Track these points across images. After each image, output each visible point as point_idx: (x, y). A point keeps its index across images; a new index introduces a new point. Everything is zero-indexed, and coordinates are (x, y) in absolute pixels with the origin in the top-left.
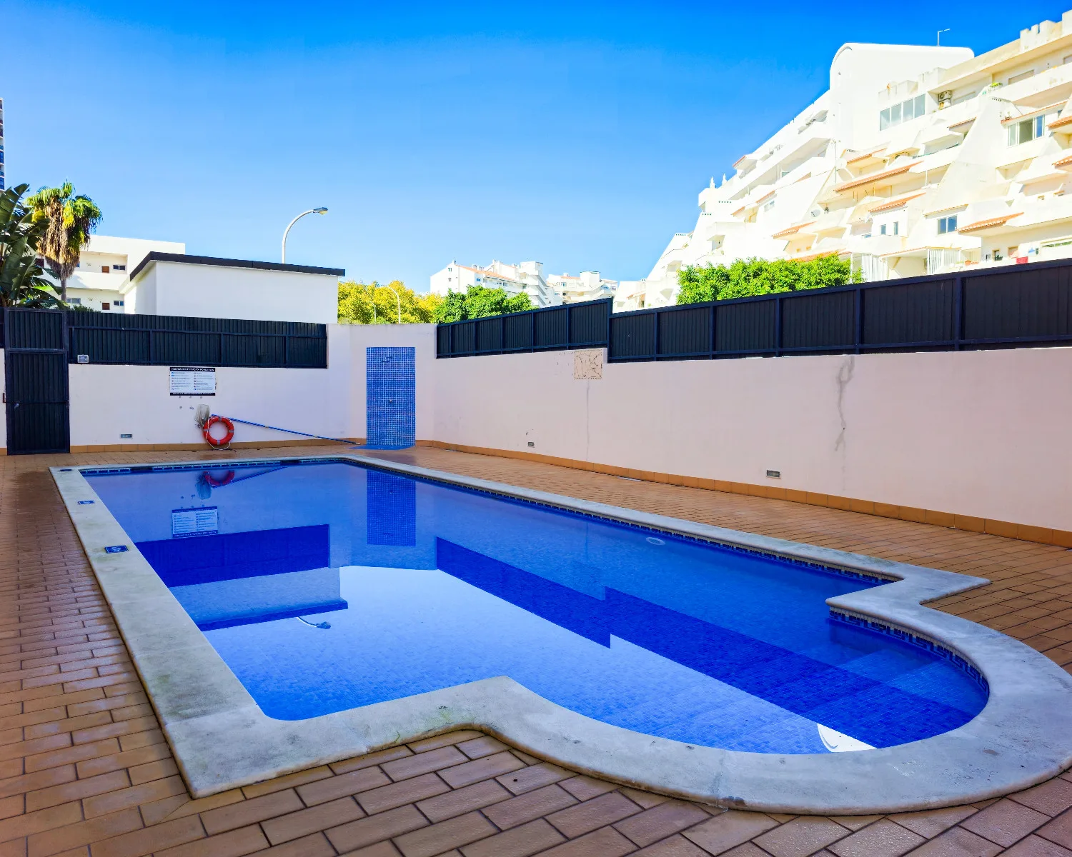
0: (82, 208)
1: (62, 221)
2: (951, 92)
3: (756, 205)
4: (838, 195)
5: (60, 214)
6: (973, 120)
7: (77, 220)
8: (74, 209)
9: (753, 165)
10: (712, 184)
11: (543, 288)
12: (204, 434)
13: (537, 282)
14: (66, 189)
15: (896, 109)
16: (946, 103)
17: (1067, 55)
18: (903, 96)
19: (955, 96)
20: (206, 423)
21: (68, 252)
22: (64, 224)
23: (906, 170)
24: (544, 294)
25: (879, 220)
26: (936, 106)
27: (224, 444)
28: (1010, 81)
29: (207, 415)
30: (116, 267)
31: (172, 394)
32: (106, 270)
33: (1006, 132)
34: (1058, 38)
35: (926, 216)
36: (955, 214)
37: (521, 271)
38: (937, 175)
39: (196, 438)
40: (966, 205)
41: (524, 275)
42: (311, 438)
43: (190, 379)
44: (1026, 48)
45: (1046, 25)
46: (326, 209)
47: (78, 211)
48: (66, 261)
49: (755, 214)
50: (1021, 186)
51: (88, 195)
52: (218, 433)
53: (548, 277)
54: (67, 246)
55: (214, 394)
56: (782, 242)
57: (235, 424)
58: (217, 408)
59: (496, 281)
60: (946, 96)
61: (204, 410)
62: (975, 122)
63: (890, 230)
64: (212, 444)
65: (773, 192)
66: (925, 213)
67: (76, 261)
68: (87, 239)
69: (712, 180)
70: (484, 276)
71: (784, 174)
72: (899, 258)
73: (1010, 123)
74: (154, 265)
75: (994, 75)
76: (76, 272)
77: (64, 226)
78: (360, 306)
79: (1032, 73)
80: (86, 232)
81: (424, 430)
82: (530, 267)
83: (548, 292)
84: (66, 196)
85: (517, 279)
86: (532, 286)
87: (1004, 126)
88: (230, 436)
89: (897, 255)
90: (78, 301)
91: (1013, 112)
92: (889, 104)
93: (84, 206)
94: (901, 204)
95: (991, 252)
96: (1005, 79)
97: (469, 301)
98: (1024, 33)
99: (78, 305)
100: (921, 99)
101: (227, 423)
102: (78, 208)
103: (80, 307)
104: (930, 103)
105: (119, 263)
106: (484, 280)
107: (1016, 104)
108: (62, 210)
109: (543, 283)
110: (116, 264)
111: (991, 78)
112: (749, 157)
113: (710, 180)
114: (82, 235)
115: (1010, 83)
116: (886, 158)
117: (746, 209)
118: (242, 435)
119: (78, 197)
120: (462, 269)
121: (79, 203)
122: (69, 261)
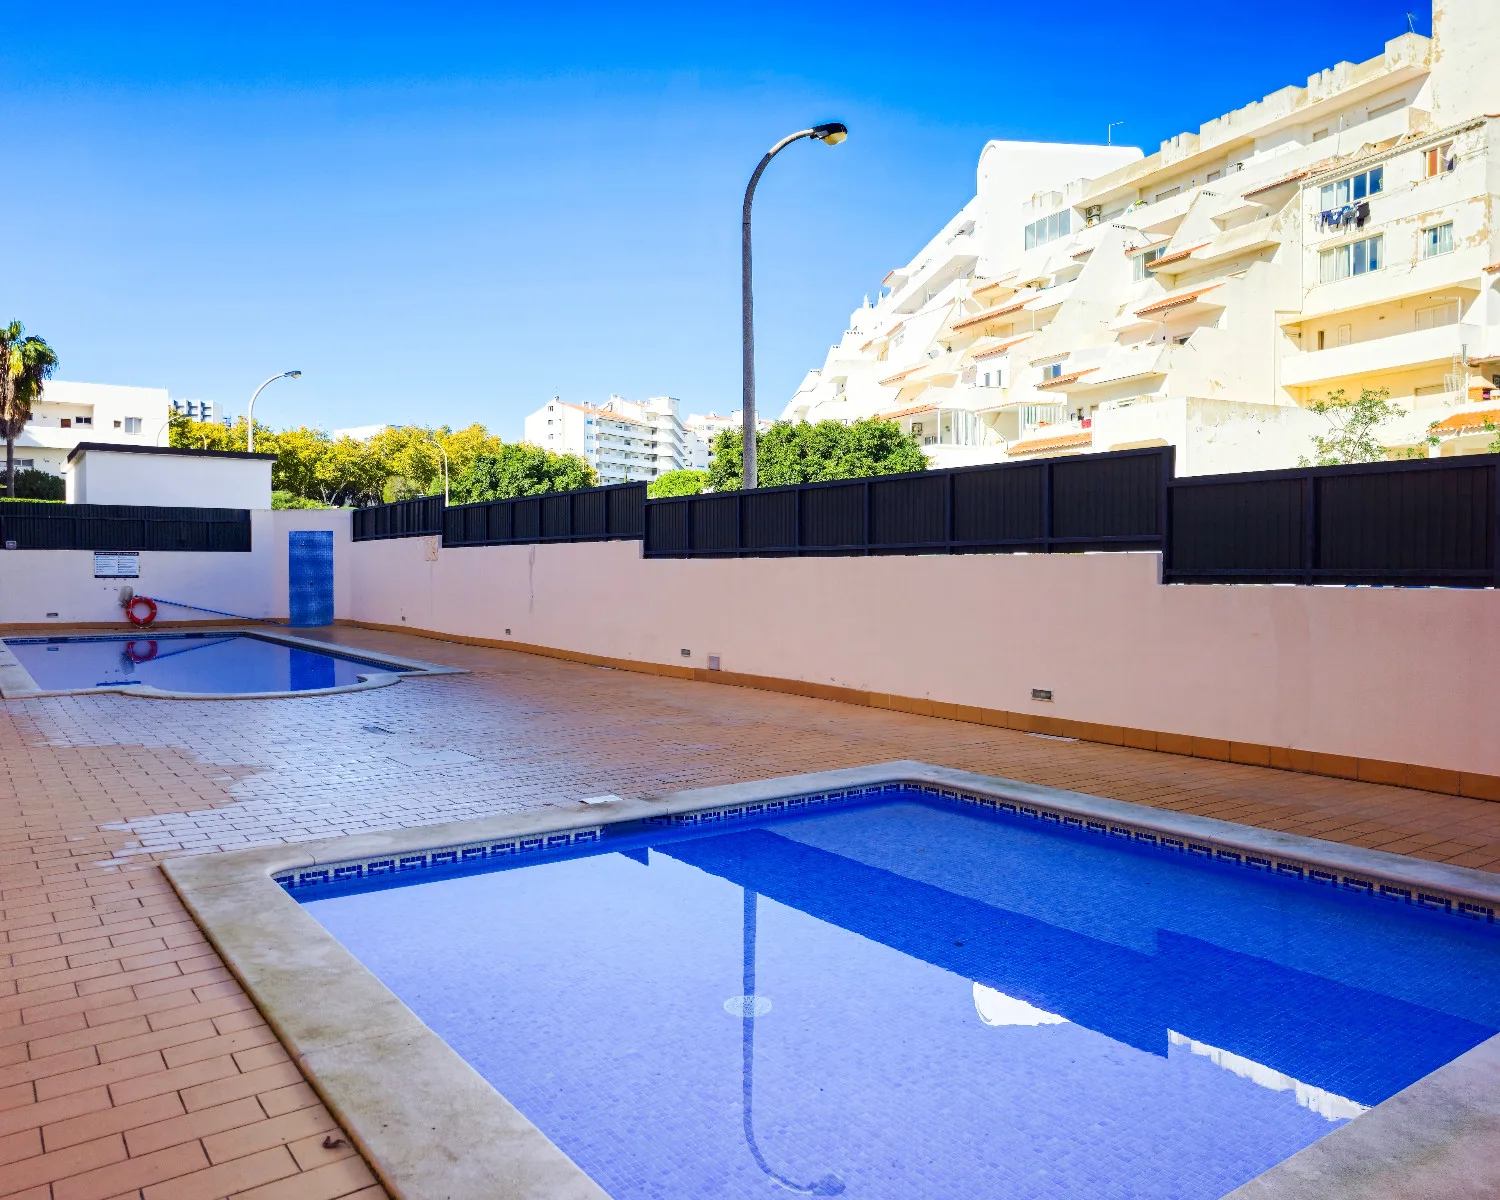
0: (33, 354)
1: (9, 369)
2: (1099, 207)
3: (886, 338)
4: (957, 333)
5: (5, 360)
6: (1091, 251)
7: (27, 368)
8: (24, 354)
9: (905, 280)
10: (866, 303)
11: (680, 433)
12: (128, 613)
13: (671, 425)
14: (14, 330)
15: (1041, 223)
16: (1095, 221)
17: (1212, 172)
18: (1049, 210)
19: (1105, 212)
20: (129, 602)
21: (15, 407)
22: (10, 373)
23: (1019, 308)
24: (680, 440)
25: (983, 367)
26: (1083, 222)
27: (148, 622)
28: (1158, 198)
29: (131, 596)
30: (79, 420)
31: (96, 576)
32: (66, 423)
33: (1131, 264)
34: (1196, 153)
35: (1032, 364)
36: (1058, 363)
37: (649, 409)
38: (1049, 315)
39: (118, 616)
40: (1068, 354)
41: (654, 416)
42: (234, 618)
43: (113, 562)
44: (1167, 162)
45: (1184, 137)
46: (300, 373)
47: (28, 356)
48: (13, 416)
49: (887, 349)
50: (1117, 334)
51: (41, 336)
52: (141, 613)
53: (687, 418)
54: (14, 400)
55: (137, 577)
56: (894, 389)
57: (157, 604)
58: (139, 589)
59: (614, 425)
60: (1095, 212)
61: (128, 590)
62: (1093, 253)
63: (994, 381)
64: (134, 622)
65: (901, 324)
66: (1032, 359)
67: (28, 416)
68: (40, 388)
69: (866, 297)
70: (598, 417)
71: (930, 297)
72: (999, 413)
73: (1135, 253)
74: (83, 456)
75: (1141, 190)
76: (27, 427)
77: (12, 374)
78: (421, 461)
79: (1177, 190)
80: (38, 381)
81: (342, 610)
82: (661, 405)
83: (688, 439)
84: (13, 337)
85: (644, 421)
86: (665, 430)
87: (1129, 257)
88: (153, 615)
89: (997, 409)
90: (30, 462)
91: (1139, 241)
92: (1033, 220)
93: (36, 350)
94: (1002, 351)
95: (1076, 412)
96: (1152, 196)
97: (498, 466)
98: (1164, 144)
99: (30, 469)
100: (1066, 213)
101: (150, 603)
102: (28, 353)
103: (32, 471)
104: (1077, 219)
105: (83, 415)
106: (598, 423)
107: (1143, 232)
108: (8, 356)
109: (679, 426)
110: (79, 415)
111: (1138, 194)
112: (899, 272)
113: (863, 298)
114: (34, 386)
115: (1157, 200)
116: (1017, 288)
117: (873, 343)
118: (165, 614)
119: (29, 339)
120: (566, 408)
121: (30, 347)
122: (17, 417)
